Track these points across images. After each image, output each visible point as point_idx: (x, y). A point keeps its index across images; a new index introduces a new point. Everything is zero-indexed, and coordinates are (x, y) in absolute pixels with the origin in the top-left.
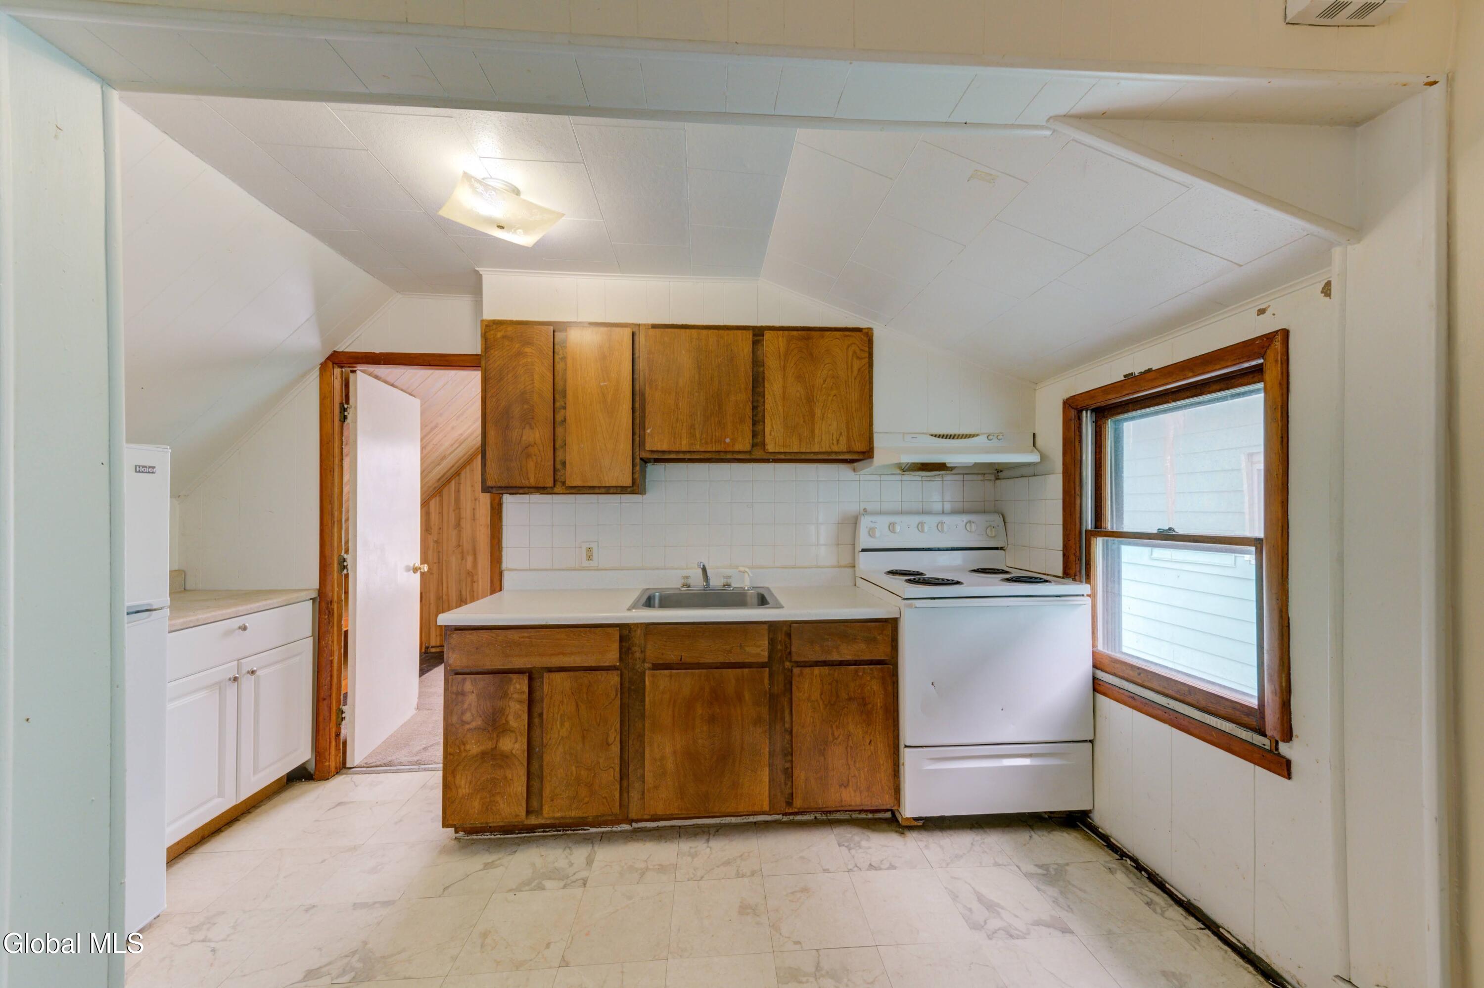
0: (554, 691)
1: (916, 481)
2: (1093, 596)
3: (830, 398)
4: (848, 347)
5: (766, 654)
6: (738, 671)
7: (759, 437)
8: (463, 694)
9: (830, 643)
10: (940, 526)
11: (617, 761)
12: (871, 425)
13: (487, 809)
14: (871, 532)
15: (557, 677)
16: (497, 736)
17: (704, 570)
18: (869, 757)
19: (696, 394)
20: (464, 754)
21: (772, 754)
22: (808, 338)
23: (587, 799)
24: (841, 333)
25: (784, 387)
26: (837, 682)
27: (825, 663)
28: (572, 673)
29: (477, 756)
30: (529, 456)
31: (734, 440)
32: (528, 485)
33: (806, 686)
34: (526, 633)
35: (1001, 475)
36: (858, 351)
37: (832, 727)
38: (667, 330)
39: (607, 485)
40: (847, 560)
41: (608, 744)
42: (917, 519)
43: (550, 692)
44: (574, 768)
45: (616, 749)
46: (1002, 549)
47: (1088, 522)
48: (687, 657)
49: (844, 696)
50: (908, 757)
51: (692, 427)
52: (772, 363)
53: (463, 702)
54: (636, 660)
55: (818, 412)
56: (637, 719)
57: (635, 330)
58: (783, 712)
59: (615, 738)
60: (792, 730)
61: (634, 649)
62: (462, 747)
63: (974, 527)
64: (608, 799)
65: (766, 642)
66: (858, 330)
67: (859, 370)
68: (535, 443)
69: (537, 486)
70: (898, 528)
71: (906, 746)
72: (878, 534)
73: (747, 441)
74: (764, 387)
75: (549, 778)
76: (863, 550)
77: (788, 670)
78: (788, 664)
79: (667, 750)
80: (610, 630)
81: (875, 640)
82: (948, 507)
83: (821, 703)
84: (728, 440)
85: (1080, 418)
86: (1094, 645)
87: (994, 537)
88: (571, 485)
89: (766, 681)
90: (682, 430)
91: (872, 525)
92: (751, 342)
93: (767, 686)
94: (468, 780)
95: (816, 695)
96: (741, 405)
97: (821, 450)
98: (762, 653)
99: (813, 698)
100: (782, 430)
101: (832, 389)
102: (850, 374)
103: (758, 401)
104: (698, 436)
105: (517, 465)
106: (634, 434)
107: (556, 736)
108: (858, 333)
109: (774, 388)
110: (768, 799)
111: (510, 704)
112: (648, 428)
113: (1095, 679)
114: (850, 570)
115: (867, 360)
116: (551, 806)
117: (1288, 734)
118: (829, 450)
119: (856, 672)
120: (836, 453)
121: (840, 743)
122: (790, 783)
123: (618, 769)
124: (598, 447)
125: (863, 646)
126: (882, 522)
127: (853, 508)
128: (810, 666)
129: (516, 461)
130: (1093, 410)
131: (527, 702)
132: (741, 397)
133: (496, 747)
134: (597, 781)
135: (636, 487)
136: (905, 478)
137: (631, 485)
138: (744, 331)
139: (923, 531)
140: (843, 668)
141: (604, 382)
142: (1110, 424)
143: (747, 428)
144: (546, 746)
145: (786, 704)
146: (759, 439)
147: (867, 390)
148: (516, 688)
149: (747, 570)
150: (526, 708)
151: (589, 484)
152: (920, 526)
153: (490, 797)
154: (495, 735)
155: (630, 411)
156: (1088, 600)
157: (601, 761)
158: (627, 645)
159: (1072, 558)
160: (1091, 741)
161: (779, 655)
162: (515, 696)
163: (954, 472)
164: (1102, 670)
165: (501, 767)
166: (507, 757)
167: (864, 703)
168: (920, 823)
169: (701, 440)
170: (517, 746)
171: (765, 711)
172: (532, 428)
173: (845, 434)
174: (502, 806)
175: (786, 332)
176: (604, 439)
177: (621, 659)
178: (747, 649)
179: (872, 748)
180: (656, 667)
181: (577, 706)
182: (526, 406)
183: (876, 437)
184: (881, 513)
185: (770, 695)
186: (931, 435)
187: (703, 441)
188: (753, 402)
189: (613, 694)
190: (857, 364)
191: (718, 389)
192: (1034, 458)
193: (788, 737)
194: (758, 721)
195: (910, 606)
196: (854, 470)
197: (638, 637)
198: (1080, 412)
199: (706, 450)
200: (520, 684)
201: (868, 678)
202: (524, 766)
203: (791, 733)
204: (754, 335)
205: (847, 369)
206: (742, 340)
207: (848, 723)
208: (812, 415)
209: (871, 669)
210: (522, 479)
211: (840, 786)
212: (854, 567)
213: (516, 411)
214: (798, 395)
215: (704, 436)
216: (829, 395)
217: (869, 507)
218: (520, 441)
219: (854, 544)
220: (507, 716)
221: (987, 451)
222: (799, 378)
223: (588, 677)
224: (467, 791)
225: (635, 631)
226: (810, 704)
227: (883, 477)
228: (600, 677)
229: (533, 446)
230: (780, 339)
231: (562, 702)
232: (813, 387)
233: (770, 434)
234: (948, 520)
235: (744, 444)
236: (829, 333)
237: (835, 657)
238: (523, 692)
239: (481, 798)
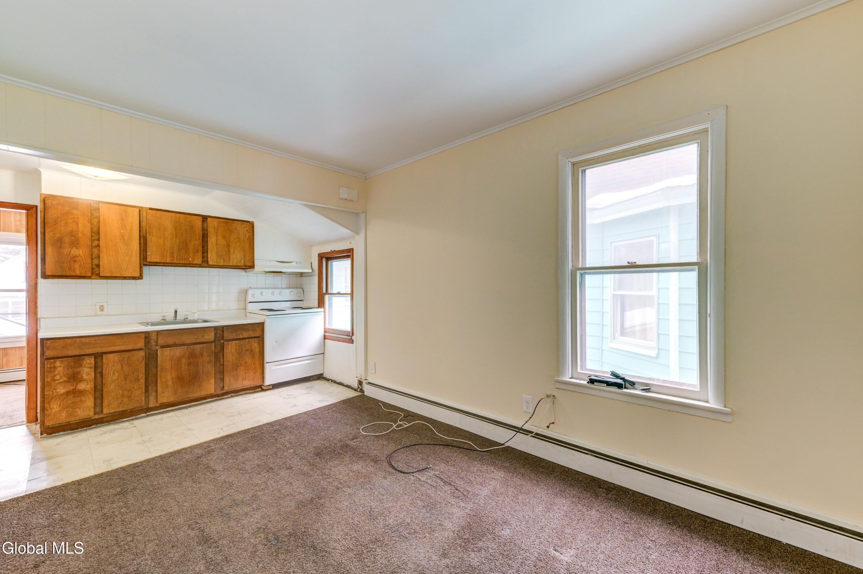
0: (109, 362)
1: (270, 277)
2: (324, 312)
3: (237, 246)
4: (244, 228)
5: (213, 338)
6: (201, 345)
7: (205, 258)
8: (55, 368)
9: (239, 332)
10: (280, 293)
11: (144, 385)
12: (253, 256)
13: (70, 415)
14: (253, 296)
15: (111, 356)
16: (76, 384)
17: (176, 312)
18: (254, 369)
19: (175, 240)
20: (55, 394)
21: (215, 374)
22: (228, 223)
23: (127, 403)
24: (241, 222)
25: (217, 240)
26: (242, 345)
27: (237, 339)
28: (119, 354)
29: (64, 393)
30: (75, 261)
31: (193, 260)
32: (75, 275)
33: (230, 348)
34: (93, 339)
35: (303, 275)
36: (248, 229)
37: (239, 361)
38: (158, 212)
39: (125, 276)
40: (242, 306)
41: (139, 379)
42: (271, 291)
43: (107, 362)
44: (120, 391)
45: (143, 381)
46: (302, 300)
47: (324, 291)
48: (178, 342)
49: (244, 349)
50: (267, 366)
51: (172, 253)
52: (211, 230)
53: (54, 371)
54: (152, 346)
55: (232, 251)
56: (153, 369)
57: (141, 209)
58: (220, 358)
59: (142, 377)
60: (224, 364)
61: (151, 341)
62: (54, 391)
63: (292, 293)
64: (139, 401)
65: (213, 334)
66: (248, 222)
67: (249, 236)
68: (79, 256)
69: (80, 275)
70: (264, 294)
71: (267, 363)
72: (256, 296)
73: (200, 260)
74: (207, 239)
75: (106, 397)
76: (250, 302)
77: (222, 343)
78: (222, 341)
79: (168, 378)
80: (140, 334)
81: (256, 330)
82: (284, 286)
83: (235, 353)
84: (190, 259)
85: (322, 260)
86: (325, 326)
87: (300, 296)
88: (103, 275)
89: (213, 348)
90: (167, 254)
91: (254, 293)
92: (201, 221)
93: (214, 350)
94: (59, 404)
95: (233, 350)
96: (197, 246)
97: (233, 265)
98: (212, 338)
99: (232, 352)
100: (216, 257)
101: (237, 242)
102: (245, 238)
103: (204, 244)
104: (175, 257)
105: (68, 265)
106: (140, 254)
107: (111, 379)
108: (248, 223)
109: (212, 241)
110: (214, 389)
111: (84, 369)
112: (148, 252)
113: (324, 335)
114: (244, 311)
115: (252, 233)
116: (108, 408)
117: (353, 335)
118: (236, 265)
119: (249, 341)
120: (239, 266)
121: (243, 366)
122: (222, 383)
123: (144, 388)
124: (120, 259)
125: (251, 332)
126: (258, 292)
127: (245, 286)
128: (231, 341)
129: (67, 263)
130: (326, 258)
131: (94, 368)
132: (197, 242)
133: (75, 388)
134: (133, 395)
135: (141, 277)
136: (266, 275)
137: (139, 276)
138: (198, 217)
139: (274, 295)
140: (244, 341)
141: (123, 230)
142: (329, 262)
143: (200, 255)
144: (104, 385)
145: (221, 355)
146: (205, 259)
147: (252, 244)
148: (87, 362)
149: (196, 312)
150: (93, 370)
151: (114, 275)
152: (273, 293)
153: (72, 410)
154: (75, 383)
155: (138, 245)
156: (323, 313)
157: (135, 386)
158: (148, 340)
159: (320, 301)
160: (323, 353)
161: (218, 338)
162: (87, 366)
163: (286, 274)
164: (327, 333)
165: (79, 396)
166: (82, 392)
167: (252, 351)
168: (271, 387)
169: (177, 259)
170: (88, 386)
171: (213, 359)
172: (77, 248)
173: (243, 259)
174: (79, 412)
175: (217, 219)
176: (123, 255)
177: (145, 346)
178: (205, 337)
179: (254, 366)
180: (162, 347)
181: (122, 366)
182: (73, 238)
183: (255, 261)
184: (257, 288)
185: (215, 353)
186: (276, 261)
187: (178, 259)
188: (202, 244)
189: (141, 360)
190: (248, 234)
191: (186, 239)
192: (310, 271)
193: (222, 367)
194: (210, 362)
195: (268, 318)
196: (246, 272)
197: (153, 337)
198: (322, 258)
199: (180, 262)
200: (89, 360)
201: (253, 343)
202: (92, 394)
203: (223, 365)
204: (203, 218)
205: (244, 235)
206: (197, 220)
207: (246, 359)
208: (229, 251)
209: (255, 340)
210: (71, 272)
211: (243, 380)
212: (246, 309)
213: (67, 240)
214: (223, 243)
215: (178, 257)
216: (236, 245)
217: (252, 286)
218: (70, 254)
219: (246, 301)
220: (82, 375)
221: (296, 268)
222: (224, 237)
223: (126, 355)
224: (58, 409)
225: (152, 334)
226: (231, 354)
227: (258, 275)
228: (134, 353)
229: (78, 257)
230: (215, 222)
231: (114, 366)
232: (230, 241)
233: (211, 258)
234: (284, 291)
235: (199, 261)
236: (236, 222)
237: (241, 337)
238: (92, 364)
239: (67, 411)
